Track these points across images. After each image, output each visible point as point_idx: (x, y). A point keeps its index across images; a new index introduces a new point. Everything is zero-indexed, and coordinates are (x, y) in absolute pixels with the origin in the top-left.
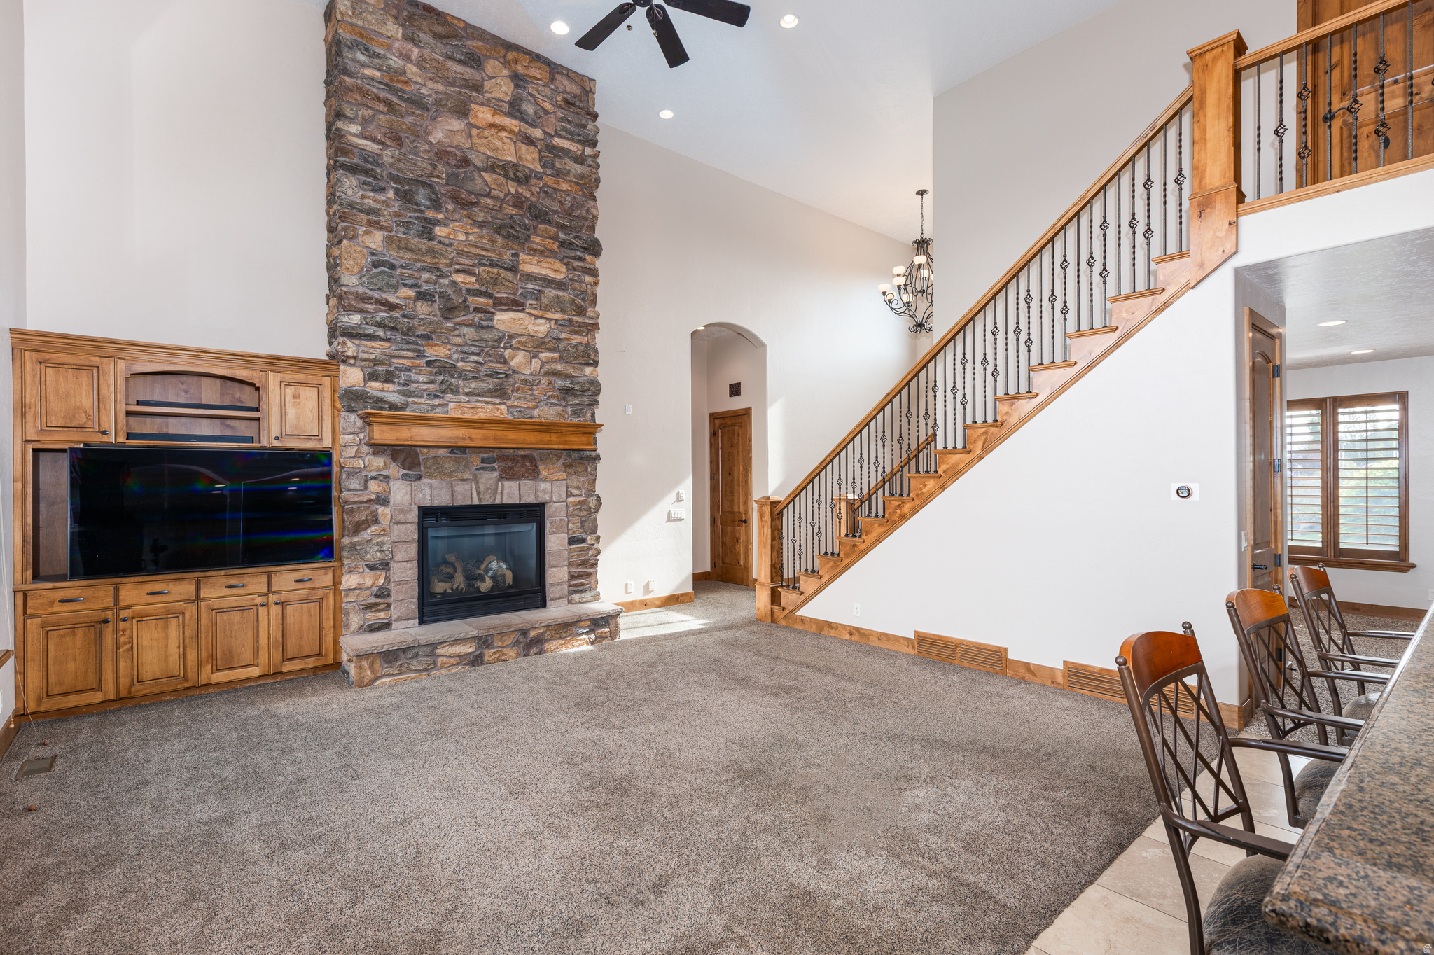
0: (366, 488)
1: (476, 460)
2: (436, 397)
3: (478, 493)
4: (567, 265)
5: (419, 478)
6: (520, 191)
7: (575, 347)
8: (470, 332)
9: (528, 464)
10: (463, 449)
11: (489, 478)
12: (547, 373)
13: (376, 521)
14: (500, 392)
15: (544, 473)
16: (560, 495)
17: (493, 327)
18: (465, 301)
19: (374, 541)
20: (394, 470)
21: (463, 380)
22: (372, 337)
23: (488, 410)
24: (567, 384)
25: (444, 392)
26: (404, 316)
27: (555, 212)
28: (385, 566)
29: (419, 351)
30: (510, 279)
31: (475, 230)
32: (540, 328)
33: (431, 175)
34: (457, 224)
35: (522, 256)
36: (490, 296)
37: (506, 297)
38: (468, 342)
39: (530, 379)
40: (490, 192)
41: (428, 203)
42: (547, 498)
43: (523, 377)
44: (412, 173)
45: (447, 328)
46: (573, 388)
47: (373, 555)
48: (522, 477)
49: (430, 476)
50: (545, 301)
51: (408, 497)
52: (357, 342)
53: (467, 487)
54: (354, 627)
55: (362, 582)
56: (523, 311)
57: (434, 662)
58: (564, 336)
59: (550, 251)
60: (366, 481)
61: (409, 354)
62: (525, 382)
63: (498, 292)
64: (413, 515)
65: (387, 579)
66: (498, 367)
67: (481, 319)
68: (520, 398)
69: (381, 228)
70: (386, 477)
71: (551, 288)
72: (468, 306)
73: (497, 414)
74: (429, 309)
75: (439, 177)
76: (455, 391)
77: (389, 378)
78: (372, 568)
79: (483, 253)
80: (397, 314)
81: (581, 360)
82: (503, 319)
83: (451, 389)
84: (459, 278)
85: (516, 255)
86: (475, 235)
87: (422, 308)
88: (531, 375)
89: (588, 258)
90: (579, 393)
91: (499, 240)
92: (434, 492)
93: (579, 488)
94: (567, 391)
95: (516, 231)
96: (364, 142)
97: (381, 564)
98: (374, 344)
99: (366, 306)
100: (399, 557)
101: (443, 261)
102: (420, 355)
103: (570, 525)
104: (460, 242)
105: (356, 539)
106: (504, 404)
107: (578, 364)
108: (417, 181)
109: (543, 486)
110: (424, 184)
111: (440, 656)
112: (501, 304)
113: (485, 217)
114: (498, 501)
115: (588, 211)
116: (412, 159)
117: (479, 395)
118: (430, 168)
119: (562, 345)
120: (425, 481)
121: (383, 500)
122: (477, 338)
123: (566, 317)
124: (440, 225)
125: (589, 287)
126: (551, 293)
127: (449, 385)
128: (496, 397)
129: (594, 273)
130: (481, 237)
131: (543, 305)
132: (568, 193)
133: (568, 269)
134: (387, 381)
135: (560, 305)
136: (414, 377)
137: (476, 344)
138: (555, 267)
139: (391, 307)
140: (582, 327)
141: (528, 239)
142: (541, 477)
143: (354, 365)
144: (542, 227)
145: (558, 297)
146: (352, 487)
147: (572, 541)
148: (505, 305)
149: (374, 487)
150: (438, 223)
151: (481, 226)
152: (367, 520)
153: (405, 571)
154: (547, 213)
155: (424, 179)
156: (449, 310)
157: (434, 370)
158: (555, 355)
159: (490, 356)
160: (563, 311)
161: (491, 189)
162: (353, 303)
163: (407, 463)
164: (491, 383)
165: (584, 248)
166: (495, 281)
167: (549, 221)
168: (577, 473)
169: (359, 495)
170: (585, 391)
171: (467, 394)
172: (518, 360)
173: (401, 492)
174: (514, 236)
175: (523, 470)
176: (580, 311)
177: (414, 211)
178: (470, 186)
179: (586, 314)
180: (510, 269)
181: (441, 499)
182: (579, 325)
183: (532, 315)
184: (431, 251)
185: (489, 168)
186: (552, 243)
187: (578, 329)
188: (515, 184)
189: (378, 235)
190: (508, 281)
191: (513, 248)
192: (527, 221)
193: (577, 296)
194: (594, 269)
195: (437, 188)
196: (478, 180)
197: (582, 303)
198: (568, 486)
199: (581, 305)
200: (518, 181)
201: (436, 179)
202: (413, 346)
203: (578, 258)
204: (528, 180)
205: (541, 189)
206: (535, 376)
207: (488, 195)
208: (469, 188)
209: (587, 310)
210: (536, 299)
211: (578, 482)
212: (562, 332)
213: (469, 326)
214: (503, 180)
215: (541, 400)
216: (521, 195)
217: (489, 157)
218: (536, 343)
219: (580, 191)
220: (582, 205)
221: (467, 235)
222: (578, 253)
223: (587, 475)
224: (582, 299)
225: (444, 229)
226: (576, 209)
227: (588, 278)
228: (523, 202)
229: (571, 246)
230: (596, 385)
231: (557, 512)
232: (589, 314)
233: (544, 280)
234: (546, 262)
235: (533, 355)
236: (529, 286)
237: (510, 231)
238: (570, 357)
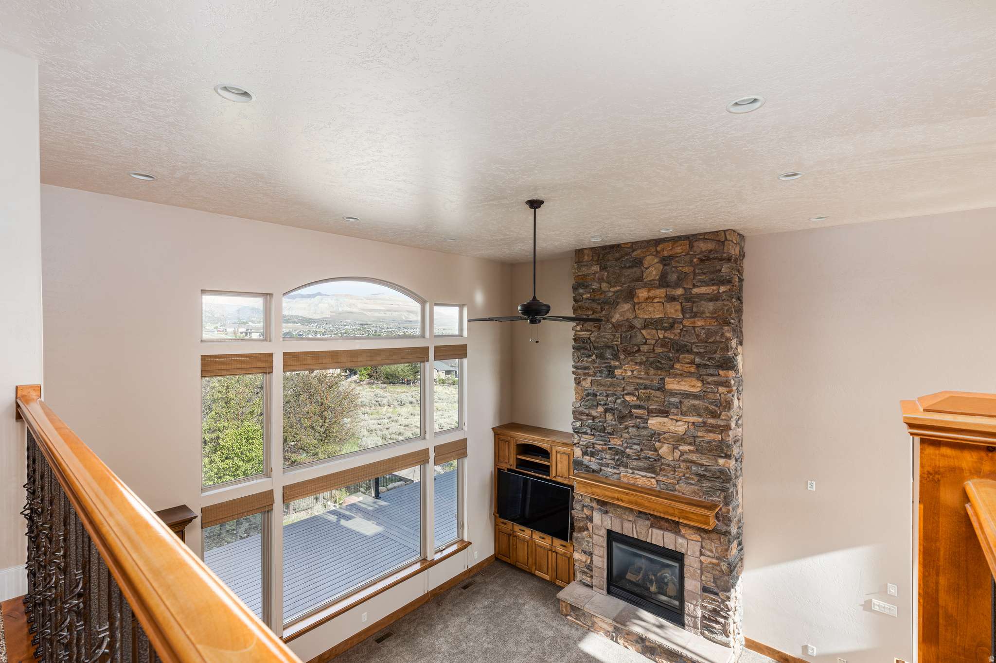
0: (583, 511)
1: (636, 511)
2: (614, 468)
3: (637, 532)
4: (702, 381)
5: (607, 512)
6: (666, 335)
7: (708, 442)
8: (633, 431)
9: (671, 522)
11: (644, 524)
12: (685, 461)
13: (587, 530)
14: (651, 469)
15: (683, 532)
16: (694, 552)
17: (648, 428)
18: (630, 412)
19: (586, 539)
20: (595, 506)
21: (630, 460)
22: (585, 433)
24: (701, 471)
25: (619, 465)
26: (600, 422)
27: (692, 344)
28: (591, 554)
29: (606, 441)
30: (659, 396)
31: (637, 367)
32: (680, 428)
33: (613, 341)
34: (627, 366)
35: (667, 379)
36: (644, 408)
37: (656, 409)
38: (632, 437)
39: (672, 463)
40: (646, 341)
41: (611, 357)
42: (683, 550)
43: (667, 462)
44: (604, 343)
45: (620, 428)
46: (704, 475)
47: (585, 546)
48: (667, 529)
49: (612, 513)
50: (684, 409)
51: (600, 521)
52: (580, 435)
54: (578, 579)
55: (581, 558)
56: (667, 417)
58: (699, 434)
59: (689, 372)
60: (583, 507)
61: (601, 442)
62: (669, 465)
63: (651, 405)
64: (604, 533)
65: (591, 562)
66: (650, 453)
67: (640, 423)
68: (664, 476)
69: (587, 374)
70: (592, 507)
71: (690, 399)
72: (632, 415)
73: (649, 484)
74: (612, 418)
75: (617, 341)
76: (626, 467)
77: (592, 455)
78: (585, 553)
79: (641, 381)
80: (596, 421)
81: (715, 453)
82: (654, 422)
83: (623, 465)
84: (628, 398)
85: (663, 379)
86: (637, 371)
87: (609, 417)
88: (674, 460)
89: (721, 372)
90: (710, 479)
91: (652, 371)
92: (614, 524)
93: (711, 551)
94: (701, 477)
95: (661, 364)
96: (583, 333)
97: (589, 552)
98: (586, 437)
99: (583, 417)
100: (596, 552)
101: (618, 389)
102: (607, 443)
103: (703, 578)
104: (629, 377)
105: (579, 535)
106: (654, 478)
107: (713, 456)
108: (606, 346)
109: (680, 540)
110: (609, 347)
112: (652, 412)
113: (642, 359)
114: (649, 540)
115: (723, 335)
116: (603, 335)
117: (639, 470)
118: (612, 337)
119: (698, 440)
120: (609, 515)
121: (590, 519)
122: (637, 435)
123: (700, 420)
124: (617, 369)
125: (722, 396)
126: (689, 403)
127: (622, 462)
128: (649, 472)
129: (726, 384)
130: (640, 371)
131: (683, 411)
132: (703, 328)
133: (704, 384)
134: (592, 456)
135: (696, 411)
136: (604, 456)
137: (637, 438)
138: (692, 384)
139: (594, 417)
140: (715, 427)
141: (672, 367)
142: (681, 534)
143: (578, 447)
144: (681, 356)
145: (694, 406)
146: (577, 508)
147: (704, 589)
148: (655, 413)
149: (586, 511)
150: (616, 367)
151: (640, 364)
152: (583, 527)
153: (600, 561)
154: (686, 346)
155: (610, 344)
156: (622, 418)
157: (614, 453)
158: (692, 448)
159: (646, 446)
160: (699, 415)
161: (646, 340)
162: (577, 416)
163: (600, 503)
164: (646, 463)
165: (717, 366)
166: (649, 398)
167: (688, 351)
168: (712, 540)
169: (580, 514)
170: (716, 478)
171: (632, 469)
172: (664, 450)
173: (597, 517)
174: (660, 367)
175: (667, 526)
176: (715, 415)
177: (605, 363)
178: (634, 341)
179: (719, 417)
180: (658, 389)
181: (617, 529)
182: (713, 426)
183: (674, 419)
184: (612, 385)
185: (645, 327)
186: (690, 367)
187: (713, 429)
188: (663, 332)
189: (589, 379)
190: (657, 397)
191: (661, 375)
192: (671, 355)
193: (711, 403)
194: (727, 382)
195: (616, 347)
196: (640, 336)
197: (717, 409)
198: (702, 547)
199: (716, 411)
200: (665, 329)
201: (615, 343)
202: (603, 438)
203: (712, 375)
204: (672, 326)
205: (681, 330)
206: (677, 461)
207: (645, 343)
208: (634, 343)
209: (720, 414)
210: (677, 408)
211: (713, 546)
212: (698, 431)
213: (633, 427)
214: (654, 331)
215: (681, 479)
216: (667, 338)
217: (646, 319)
218: (677, 439)
219: (714, 323)
220: (716, 332)
221: (632, 371)
222: (711, 371)
223: (721, 543)
224: (716, 406)
225: (620, 371)
226: (711, 337)
227: (721, 389)
228: (669, 342)
229: (705, 366)
230: (727, 475)
231: (692, 562)
232: (722, 417)
233: (684, 394)
234: (685, 381)
235: (675, 448)
236: (673, 400)
237: (658, 364)
238: (704, 450)
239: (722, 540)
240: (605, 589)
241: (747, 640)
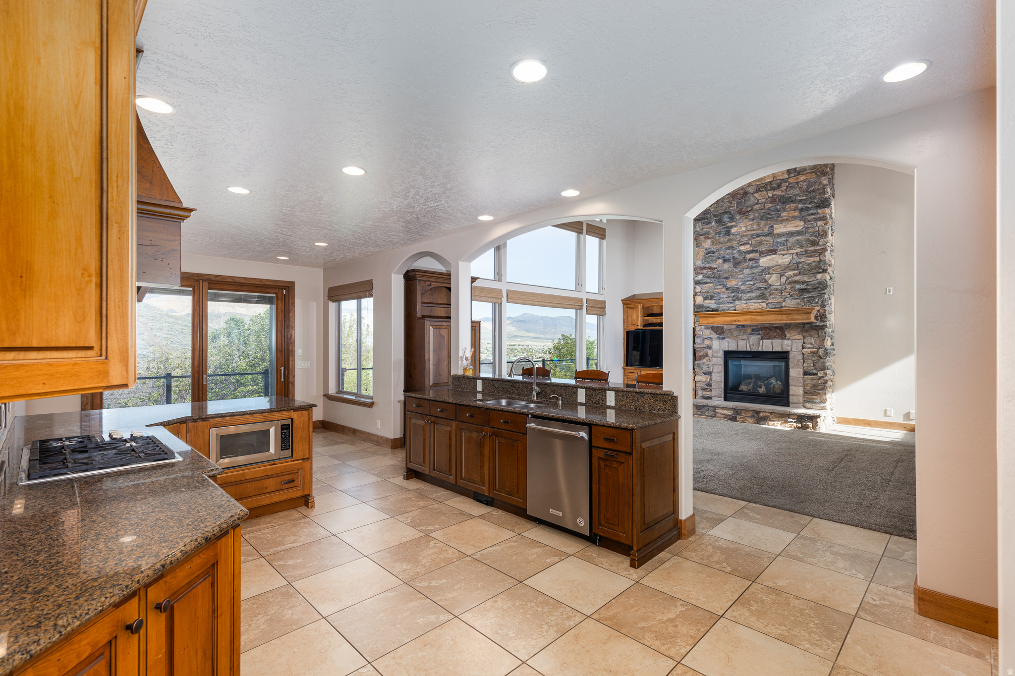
0: (703, 342)
1: (749, 330)
2: (731, 303)
3: (750, 345)
4: (804, 220)
5: (724, 338)
6: (775, 193)
7: (808, 265)
8: (747, 271)
9: (778, 331)
10: (743, 326)
11: (754, 339)
12: (790, 283)
13: (707, 355)
14: (762, 297)
15: (788, 336)
16: (797, 348)
17: (759, 266)
18: (745, 257)
19: (706, 363)
20: (714, 336)
21: (744, 294)
22: (706, 283)
23: (754, 305)
24: (803, 287)
25: (734, 300)
26: (718, 271)
27: (796, 195)
28: (710, 374)
29: (724, 284)
30: (768, 240)
31: (750, 223)
32: (786, 259)
33: (730, 207)
34: (741, 223)
35: (775, 226)
36: (756, 251)
37: (766, 249)
38: (746, 276)
39: (779, 287)
41: (728, 220)
42: (789, 349)
43: (775, 287)
45: (735, 272)
46: (806, 288)
47: (705, 369)
48: (775, 338)
49: (728, 337)
50: (789, 244)
51: (718, 346)
52: (701, 286)
53: (745, 342)
54: (699, 396)
55: (701, 379)
56: (775, 254)
57: (715, 415)
58: (802, 260)
59: (793, 217)
60: (703, 340)
61: (720, 287)
62: (777, 289)
63: (762, 248)
64: (721, 354)
65: (711, 379)
66: (761, 285)
67: (752, 264)
68: (773, 298)
69: (709, 238)
70: (711, 338)
71: (794, 236)
72: (746, 260)
73: (760, 307)
74: (729, 266)
75: (733, 207)
76: (740, 299)
77: (711, 298)
78: (705, 374)
79: (754, 232)
80: (715, 271)
81: (814, 271)
82: (764, 261)
83: (738, 299)
84: (742, 248)
85: (772, 227)
86: (750, 225)
87: (726, 266)
88: (781, 285)
89: (820, 211)
90: (811, 290)
91: (763, 223)
92: (730, 345)
93: (811, 344)
94: (803, 291)
95: (771, 215)
98: (706, 285)
99: (703, 271)
100: (714, 371)
101: (734, 242)
102: (724, 286)
103: (805, 365)
104: (743, 232)
105: (700, 362)
106: (765, 302)
107: (813, 273)
108: (724, 213)
109: (786, 342)
110: (726, 213)
111: (718, 413)
112: (763, 253)
113: (754, 216)
114: (760, 349)
117: (751, 299)
118: (729, 204)
119: (800, 265)
120: (727, 339)
121: (710, 347)
122: (750, 273)
123: (803, 250)
124: (734, 227)
125: (820, 228)
126: (792, 240)
127: (737, 297)
128: (760, 299)
129: (823, 218)
130: (753, 225)
131: (789, 247)
132: (804, 181)
133: (805, 222)
135: (799, 244)
136: (722, 296)
137: (750, 276)
138: (796, 225)
139: (714, 269)
140: (815, 252)
141: (779, 216)
142: (787, 338)
143: (699, 295)
144: (787, 207)
145: (798, 240)
146: (698, 342)
147: (806, 373)
148: (765, 253)
149: (707, 342)
150: (732, 226)
151: (753, 219)
152: (703, 355)
153: (718, 377)
154: (791, 198)
155: (727, 210)
156: (737, 264)
157: (730, 292)
158: (795, 272)
159: (757, 280)
160: (802, 247)
161: (758, 200)
162: (699, 271)
163: (718, 333)
164: (758, 293)
165: (816, 207)
166: (760, 243)
167: (792, 201)
168: (811, 336)
169: (700, 345)
170: (815, 289)
171: (745, 300)
172: (773, 279)
173: (716, 344)
174: (770, 218)
175: (775, 334)
176: (814, 243)
177: (723, 225)
178: (748, 204)
179: (818, 244)
180: (768, 235)
181: (733, 348)
182: (813, 252)
183: (781, 254)
184: (729, 240)
185: (758, 190)
186: (794, 212)
187: (812, 254)
188: (772, 191)
189: (709, 241)
190: (767, 241)
191: (770, 224)
192: (778, 207)
193: (811, 236)
194: (824, 216)
195: (732, 212)
196: (752, 199)
197: (816, 238)
198: (804, 343)
199: (815, 240)
200: (773, 189)
201: (732, 208)
202: (722, 283)
203: (812, 214)
204: (779, 186)
205: (787, 187)
206: (783, 285)
207: (757, 203)
208: (748, 205)
209: (819, 242)
210: (784, 245)
211: (811, 341)
212: (800, 258)
213: (746, 268)
214: (764, 192)
215: (786, 298)
216: (775, 195)
217: (758, 185)
218: (783, 268)
219: (814, 175)
220: (815, 183)
221: (746, 227)
222: (812, 211)
223: (819, 336)
224: (816, 236)
225: (736, 229)
226: (811, 187)
227: (819, 223)
228: (777, 198)
229: (807, 209)
230: (824, 283)
231: (795, 357)
232: (820, 243)
233: (789, 234)
234: (790, 224)
235: (782, 275)
236: (780, 240)
237: (769, 216)
238: (806, 271)
239: (820, 333)
240: (723, 397)
241: (838, 418)
